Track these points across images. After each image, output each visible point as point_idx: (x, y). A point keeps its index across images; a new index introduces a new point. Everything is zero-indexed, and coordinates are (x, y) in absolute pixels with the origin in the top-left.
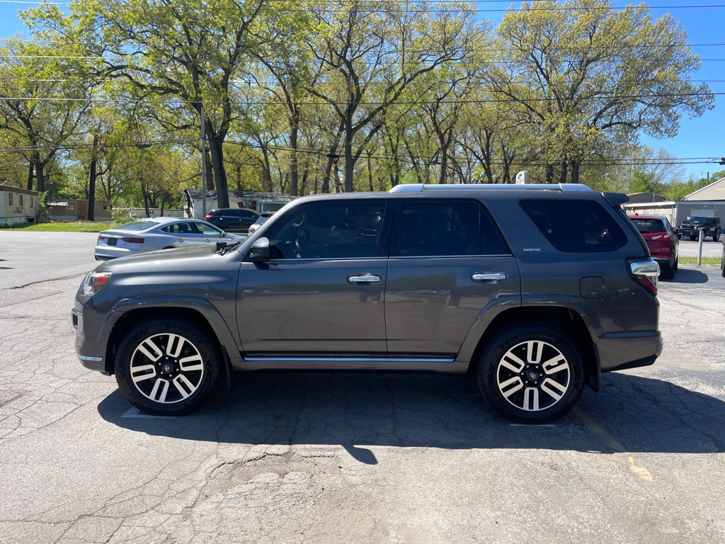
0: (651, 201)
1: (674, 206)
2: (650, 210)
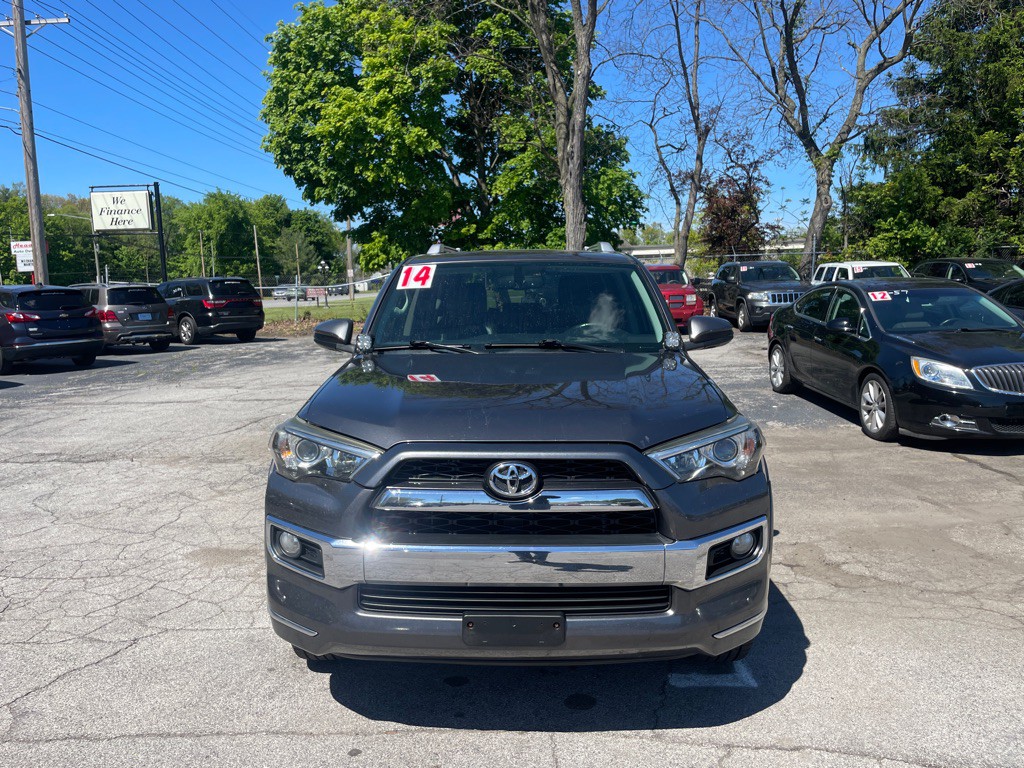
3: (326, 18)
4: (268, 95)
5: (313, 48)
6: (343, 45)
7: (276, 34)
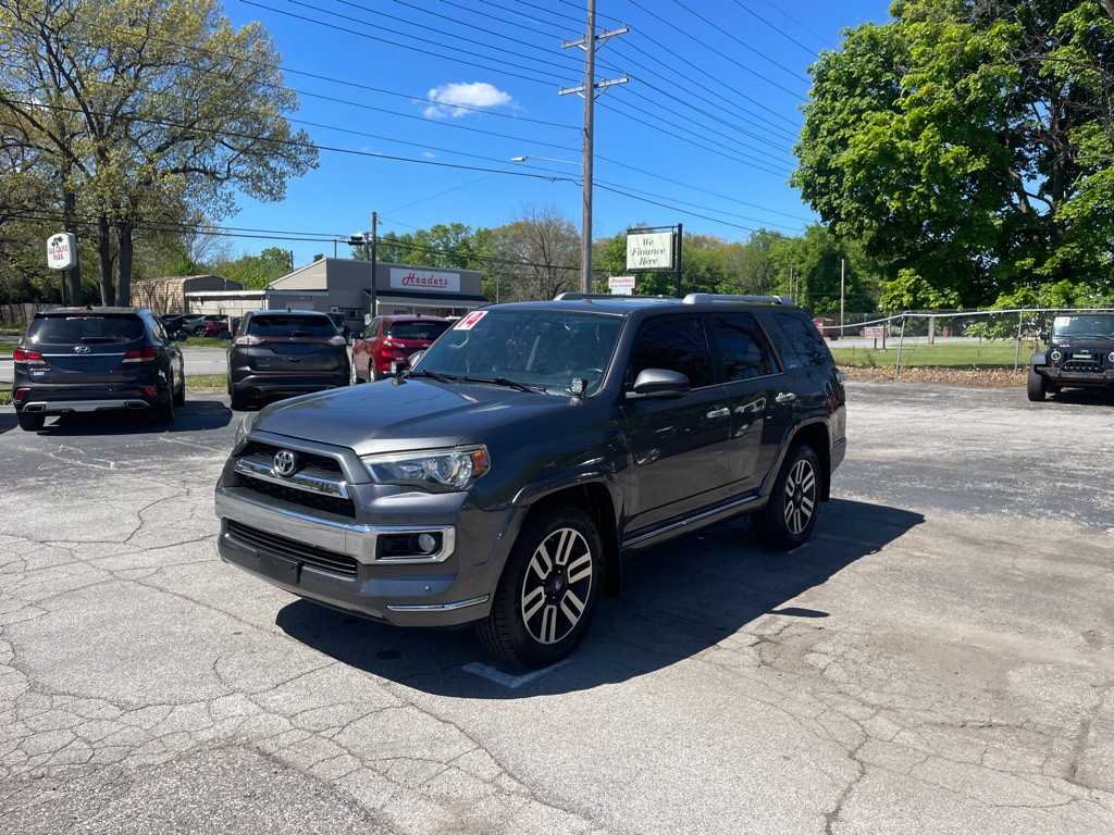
0: (223, 290)
1: (264, 297)
2: (228, 302)
3: (872, 37)
4: (804, 129)
5: (852, 73)
6: (888, 64)
7: (817, 64)
